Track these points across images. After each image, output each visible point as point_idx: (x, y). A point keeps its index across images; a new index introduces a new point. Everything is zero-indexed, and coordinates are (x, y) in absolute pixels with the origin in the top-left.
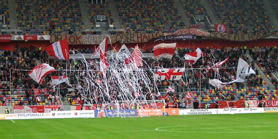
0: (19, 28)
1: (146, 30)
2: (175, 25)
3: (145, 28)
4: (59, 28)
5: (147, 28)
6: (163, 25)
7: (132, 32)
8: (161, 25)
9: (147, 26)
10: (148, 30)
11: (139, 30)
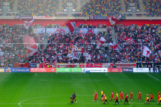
0: (18, 11)
1: (95, 13)
2: (115, 10)
3: (95, 12)
4: (42, 11)
5: (97, 11)
6: (107, 10)
7: (87, 14)
8: (106, 10)
9: (97, 10)
10: (97, 13)
11: (91, 13)
